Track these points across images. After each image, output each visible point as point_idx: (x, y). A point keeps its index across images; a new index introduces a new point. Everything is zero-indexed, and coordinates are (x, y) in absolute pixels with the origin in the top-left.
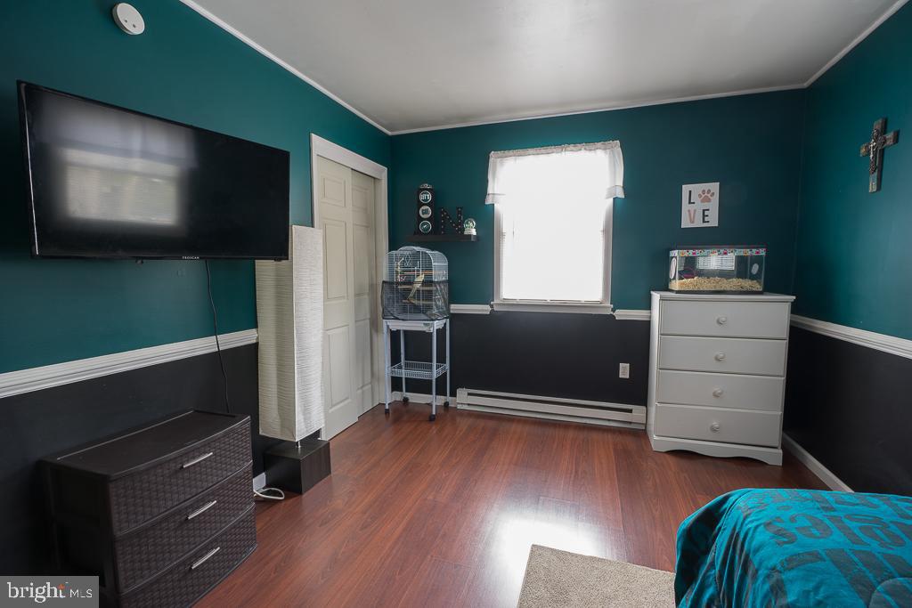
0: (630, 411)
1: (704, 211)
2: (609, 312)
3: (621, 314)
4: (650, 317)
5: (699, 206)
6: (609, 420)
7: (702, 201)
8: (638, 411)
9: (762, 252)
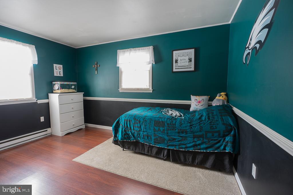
0: (47, 131)
1: (60, 72)
2: (35, 101)
3: (39, 102)
4: (49, 101)
5: (58, 71)
6: (39, 136)
7: (59, 69)
8: (49, 130)
9: (76, 83)
